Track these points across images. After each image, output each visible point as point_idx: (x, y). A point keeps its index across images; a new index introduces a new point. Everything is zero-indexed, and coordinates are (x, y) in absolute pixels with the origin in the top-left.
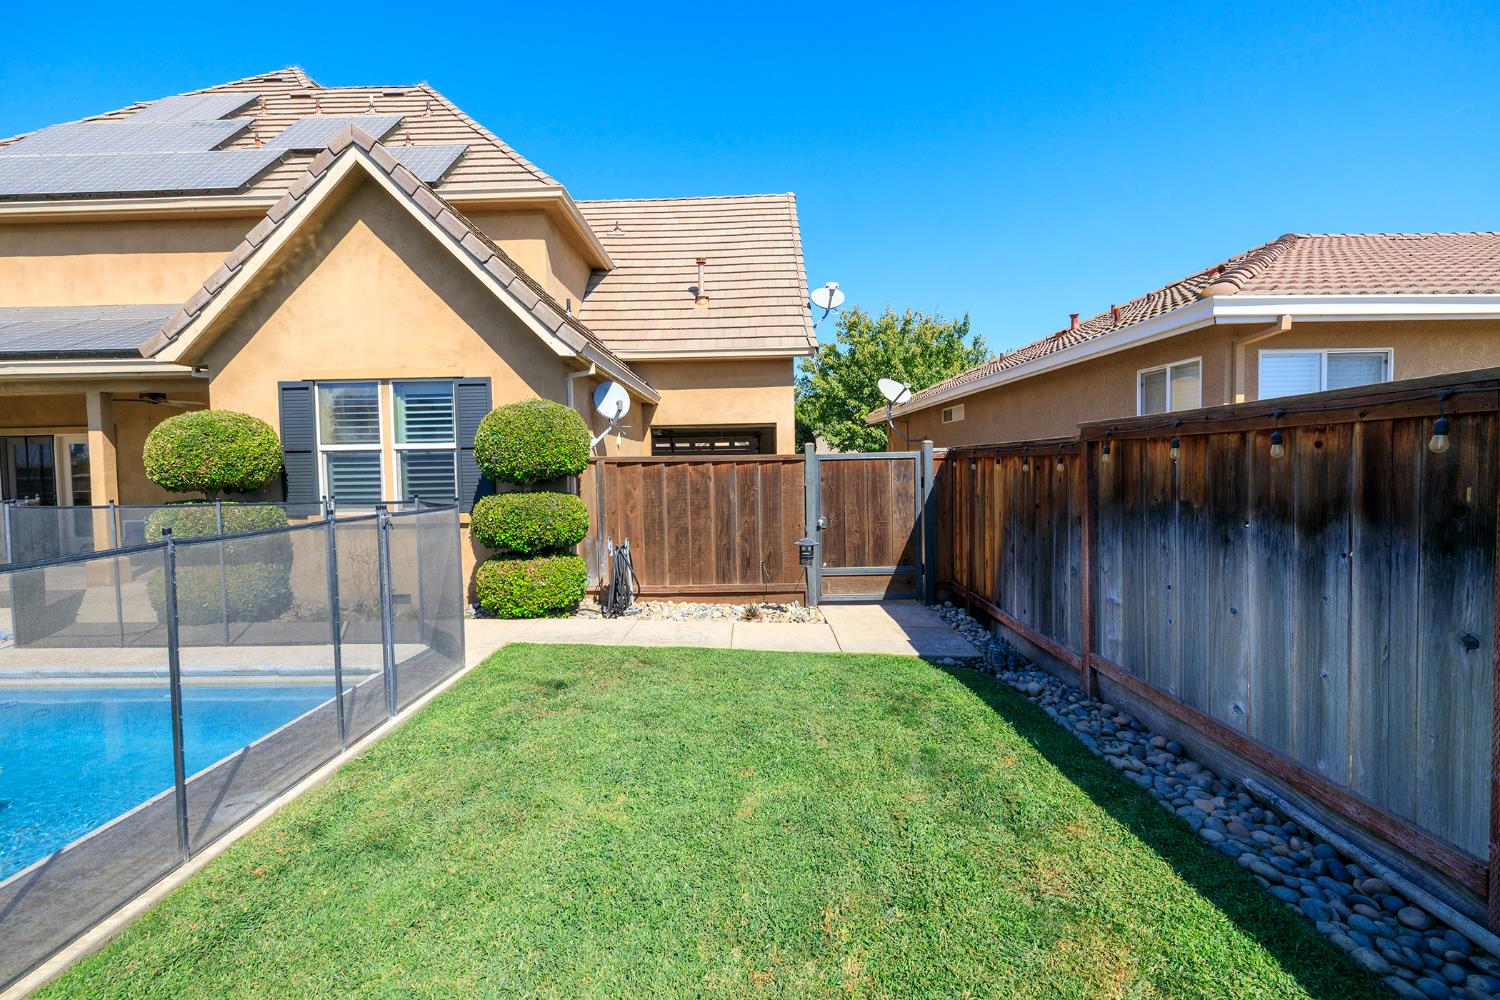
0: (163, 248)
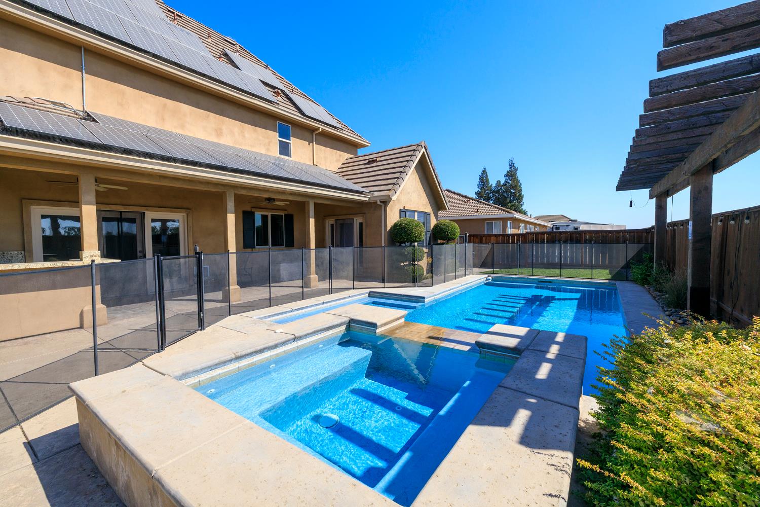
0: (222, 114)
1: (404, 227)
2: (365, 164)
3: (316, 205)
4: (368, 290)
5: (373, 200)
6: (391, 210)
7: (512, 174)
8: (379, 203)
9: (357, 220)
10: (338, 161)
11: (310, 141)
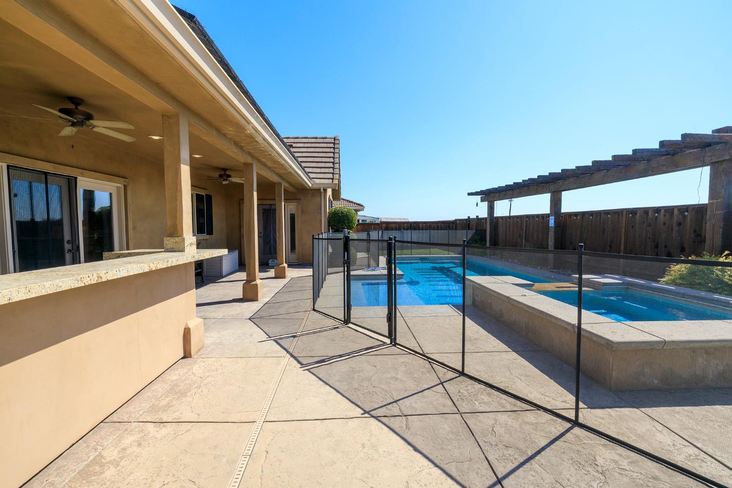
5: (315, 187)
8: (322, 190)
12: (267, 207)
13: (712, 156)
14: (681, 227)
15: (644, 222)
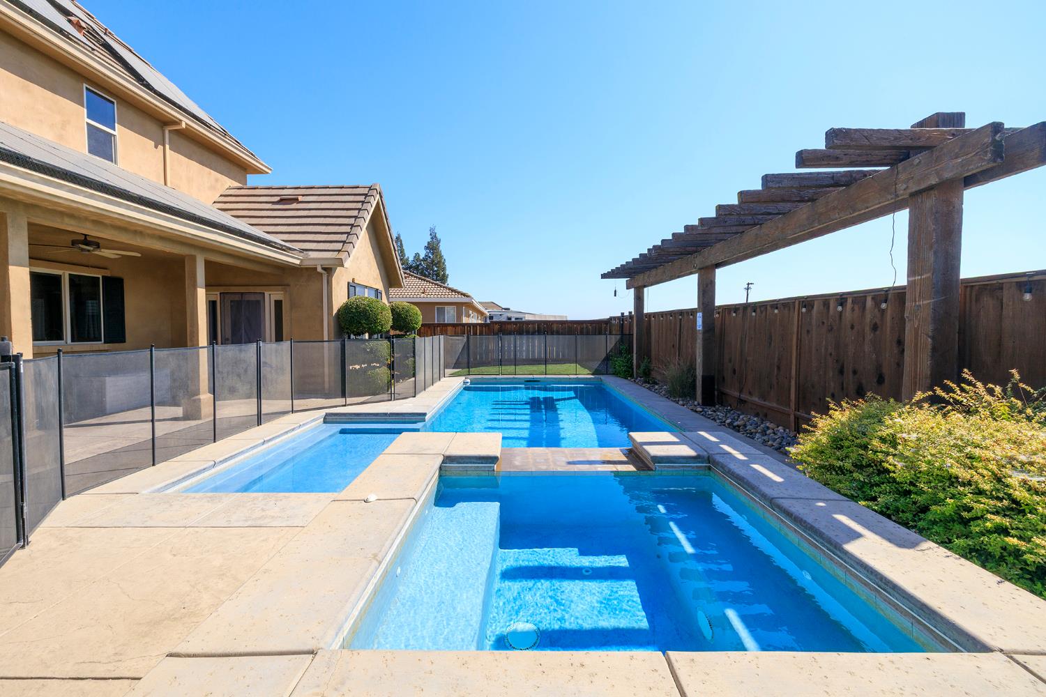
1: (365, 311)
2: (273, 203)
3: (208, 264)
4: (323, 412)
5: (307, 264)
6: (338, 283)
7: (433, 247)
8: (319, 269)
9: (271, 297)
10: (213, 188)
11: (160, 142)
12: (237, 298)
13: (909, 179)
14: (878, 332)
15: (823, 323)
